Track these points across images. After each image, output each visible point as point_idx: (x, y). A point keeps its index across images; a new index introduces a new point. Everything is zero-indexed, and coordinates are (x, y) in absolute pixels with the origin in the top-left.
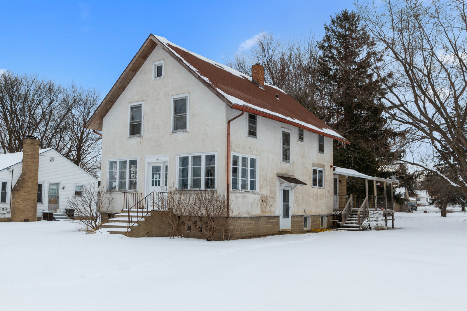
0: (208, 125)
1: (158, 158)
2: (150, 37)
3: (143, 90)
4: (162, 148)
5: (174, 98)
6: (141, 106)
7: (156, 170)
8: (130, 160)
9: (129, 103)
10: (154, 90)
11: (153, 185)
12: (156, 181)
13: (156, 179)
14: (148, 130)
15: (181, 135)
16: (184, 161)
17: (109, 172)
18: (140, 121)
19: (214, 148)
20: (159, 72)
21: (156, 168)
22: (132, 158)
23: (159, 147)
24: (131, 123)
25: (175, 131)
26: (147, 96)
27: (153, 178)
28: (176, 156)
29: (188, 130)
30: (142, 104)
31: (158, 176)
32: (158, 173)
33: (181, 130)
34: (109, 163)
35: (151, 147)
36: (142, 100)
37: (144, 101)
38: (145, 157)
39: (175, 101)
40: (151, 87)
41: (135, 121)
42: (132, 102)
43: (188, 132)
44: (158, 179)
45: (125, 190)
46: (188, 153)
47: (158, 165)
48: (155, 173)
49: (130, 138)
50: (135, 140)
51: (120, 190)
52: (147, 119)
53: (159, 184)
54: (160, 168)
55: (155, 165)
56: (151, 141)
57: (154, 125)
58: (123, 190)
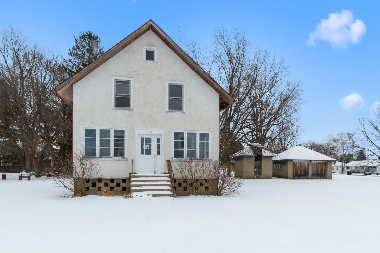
0: (203, 111)
1: (151, 131)
2: (149, 22)
3: (132, 68)
4: (155, 123)
5: (169, 83)
6: (129, 82)
7: (146, 141)
8: (114, 130)
9: (113, 76)
10: (145, 70)
13: (147, 149)
14: (139, 105)
15: (176, 114)
16: (178, 136)
17: (85, 139)
18: (129, 96)
19: (209, 128)
20: (150, 56)
21: (146, 139)
22: (118, 128)
23: (153, 122)
24: (116, 95)
25: (171, 110)
26: (137, 75)
27: (142, 147)
28: (171, 131)
29: (184, 111)
30: (130, 80)
31: (148, 146)
32: (148, 143)
33: (177, 111)
34: (85, 130)
35: (143, 120)
36: (130, 77)
37: (133, 78)
38: (136, 129)
39: (170, 85)
40: (141, 67)
41: (122, 95)
42: (116, 76)
43: (185, 113)
44: (148, 149)
45: (109, 157)
46: (184, 130)
47: (148, 137)
48: (144, 143)
49: (116, 109)
50: (122, 112)
51: (102, 157)
52: (137, 95)
53: (150, 153)
54: (150, 139)
55: (145, 137)
56: (143, 115)
57: (146, 101)
58: (106, 156)
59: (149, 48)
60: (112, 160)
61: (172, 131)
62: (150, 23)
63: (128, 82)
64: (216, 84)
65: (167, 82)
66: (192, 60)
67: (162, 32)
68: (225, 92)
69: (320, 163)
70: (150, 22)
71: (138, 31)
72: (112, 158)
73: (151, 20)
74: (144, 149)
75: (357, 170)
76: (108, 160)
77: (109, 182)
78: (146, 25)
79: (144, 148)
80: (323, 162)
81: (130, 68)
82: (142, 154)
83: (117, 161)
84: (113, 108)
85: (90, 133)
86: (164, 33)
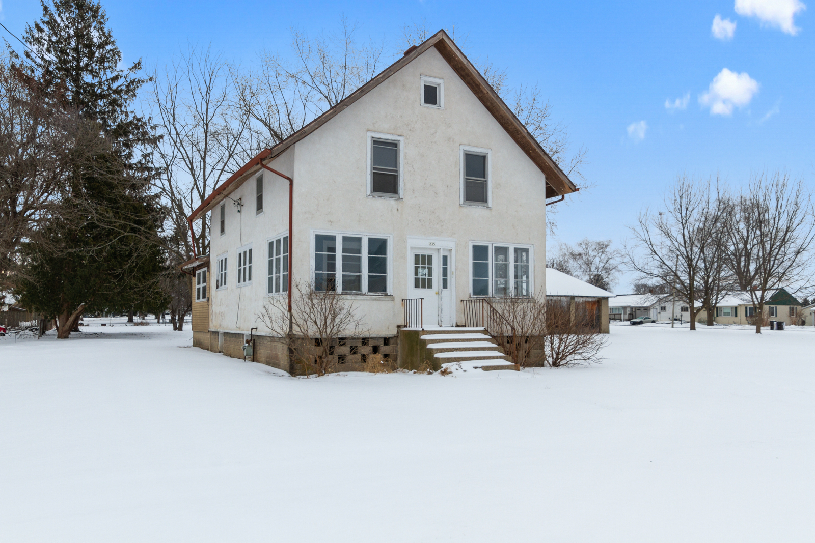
0: (521, 205)
1: (433, 242)
2: (438, 34)
3: (401, 116)
4: (442, 226)
5: (465, 149)
6: (397, 144)
7: (423, 261)
8: (369, 238)
9: (368, 131)
10: (424, 123)
11: (417, 286)
12: (423, 280)
13: (424, 277)
14: (414, 190)
15: (476, 210)
16: (480, 252)
17: (314, 255)
18: (396, 171)
19: (530, 239)
20: (431, 95)
21: (423, 256)
22: (376, 234)
23: (438, 224)
24: (374, 169)
25: (468, 202)
26: (410, 130)
27: (416, 273)
29: (490, 205)
30: (398, 141)
31: (426, 271)
32: (426, 266)
33: (477, 204)
34: (315, 236)
35: (420, 220)
36: (399, 134)
37: (404, 136)
38: (408, 236)
39: (466, 154)
40: (417, 116)
41: (386, 168)
42: (375, 131)
43: (490, 209)
44: (427, 277)
45: (360, 292)
46: (489, 241)
47: (427, 253)
48: (420, 266)
49: (374, 197)
50: (385, 203)
51: (347, 293)
52: (410, 171)
53: (430, 286)
54: (430, 257)
55: (420, 253)
56: (421, 210)
57: (425, 183)
58: (354, 291)
59: (432, 81)
60: (366, 300)
61: (470, 242)
62: (440, 36)
63: (395, 145)
64: (546, 156)
65: (462, 148)
66: (508, 111)
67: (461, 55)
68: (561, 174)
69: (589, 302)
70: (440, 33)
71: (421, 49)
72: (365, 295)
73: (442, 30)
74: (420, 277)
75: (615, 314)
76: (358, 300)
77: (359, 344)
78: (433, 39)
79: (420, 274)
80: (594, 299)
81: (399, 116)
82: (415, 287)
83: (375, 301)
84: (369, 193)
85: (324, 243)
86: (463, 57)
